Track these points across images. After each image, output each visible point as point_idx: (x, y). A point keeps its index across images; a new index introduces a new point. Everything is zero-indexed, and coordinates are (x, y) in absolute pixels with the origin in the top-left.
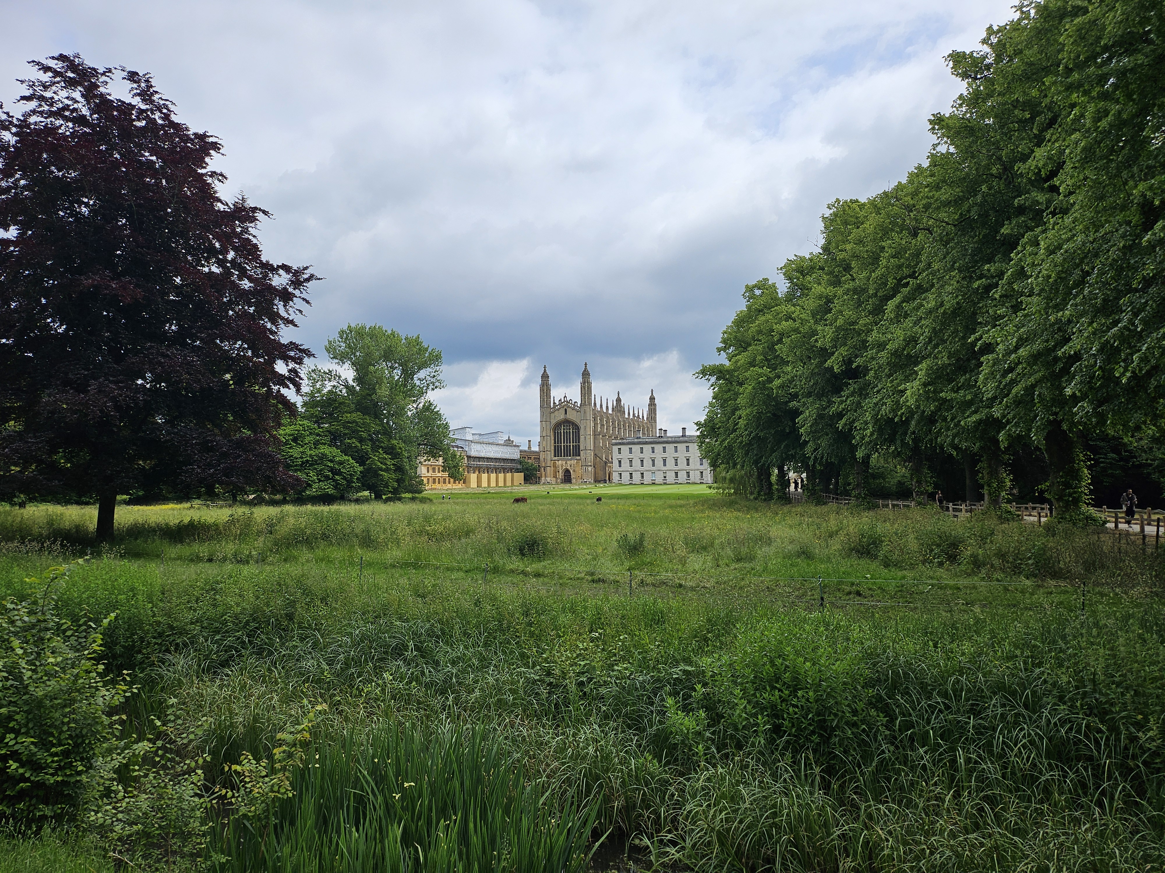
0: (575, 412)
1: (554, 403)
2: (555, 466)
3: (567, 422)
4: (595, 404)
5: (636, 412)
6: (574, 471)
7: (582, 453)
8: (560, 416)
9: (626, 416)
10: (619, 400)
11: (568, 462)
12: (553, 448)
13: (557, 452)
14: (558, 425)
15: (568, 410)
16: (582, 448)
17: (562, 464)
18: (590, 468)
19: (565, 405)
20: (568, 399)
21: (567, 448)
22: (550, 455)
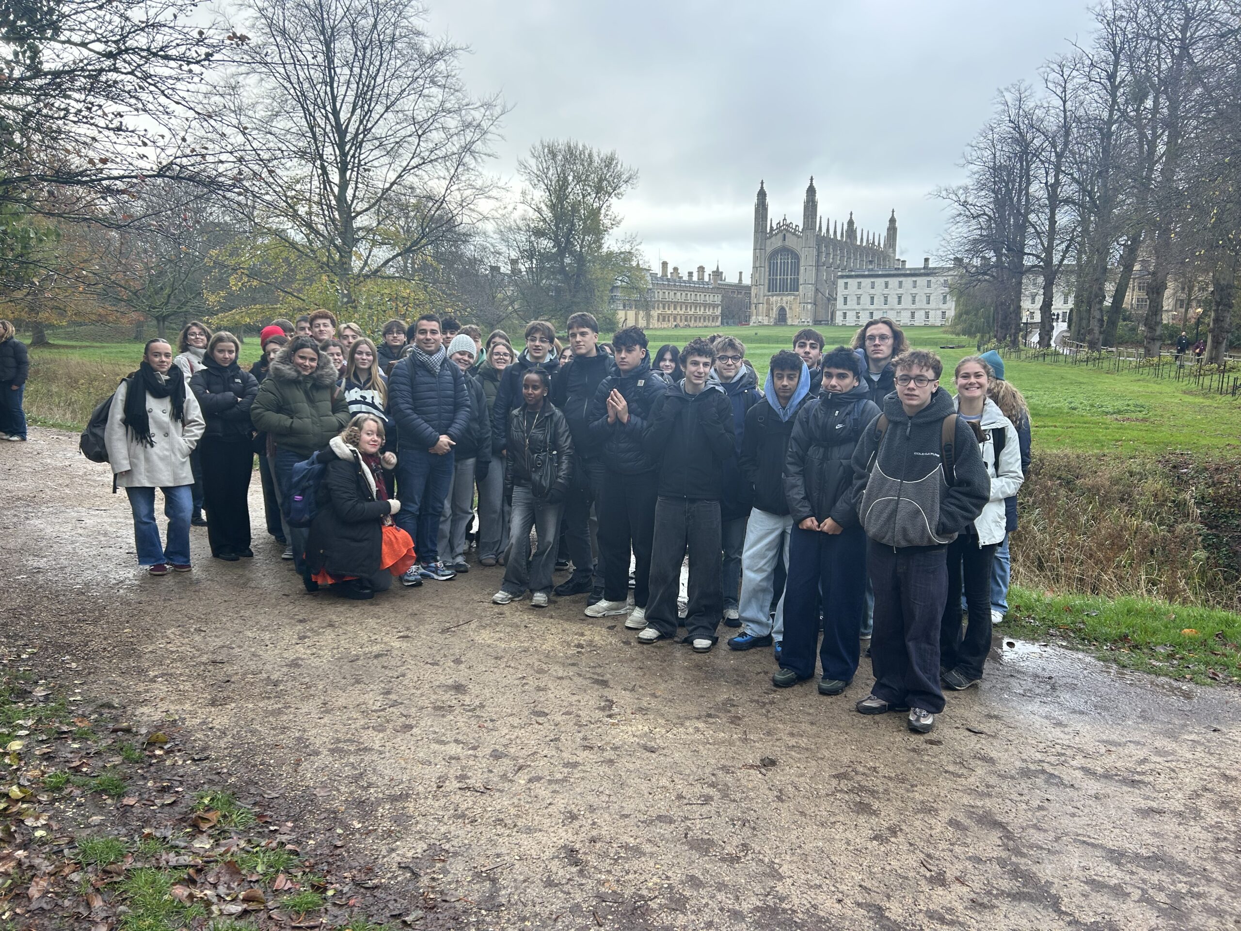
0: (795, 238)
1: (771, 227)
2: (768, 303)
3: (785, 250)
4: (820, 228)
5: (871, 238)
6: (790, 309)
7: (801, 287)
8: (776, 243)
9: (858, 243)
10: (851, 223)
11: (784, 298)
12: (767, 281)
13: (772, 287)
14: (775, 253)
15: (788, 235)
16: (801, 281)
17: (776, 301)
18: (809, 306)
19: (785, 229)
20: (788, 222)
21: (784, 281)
22: (764, 290)
